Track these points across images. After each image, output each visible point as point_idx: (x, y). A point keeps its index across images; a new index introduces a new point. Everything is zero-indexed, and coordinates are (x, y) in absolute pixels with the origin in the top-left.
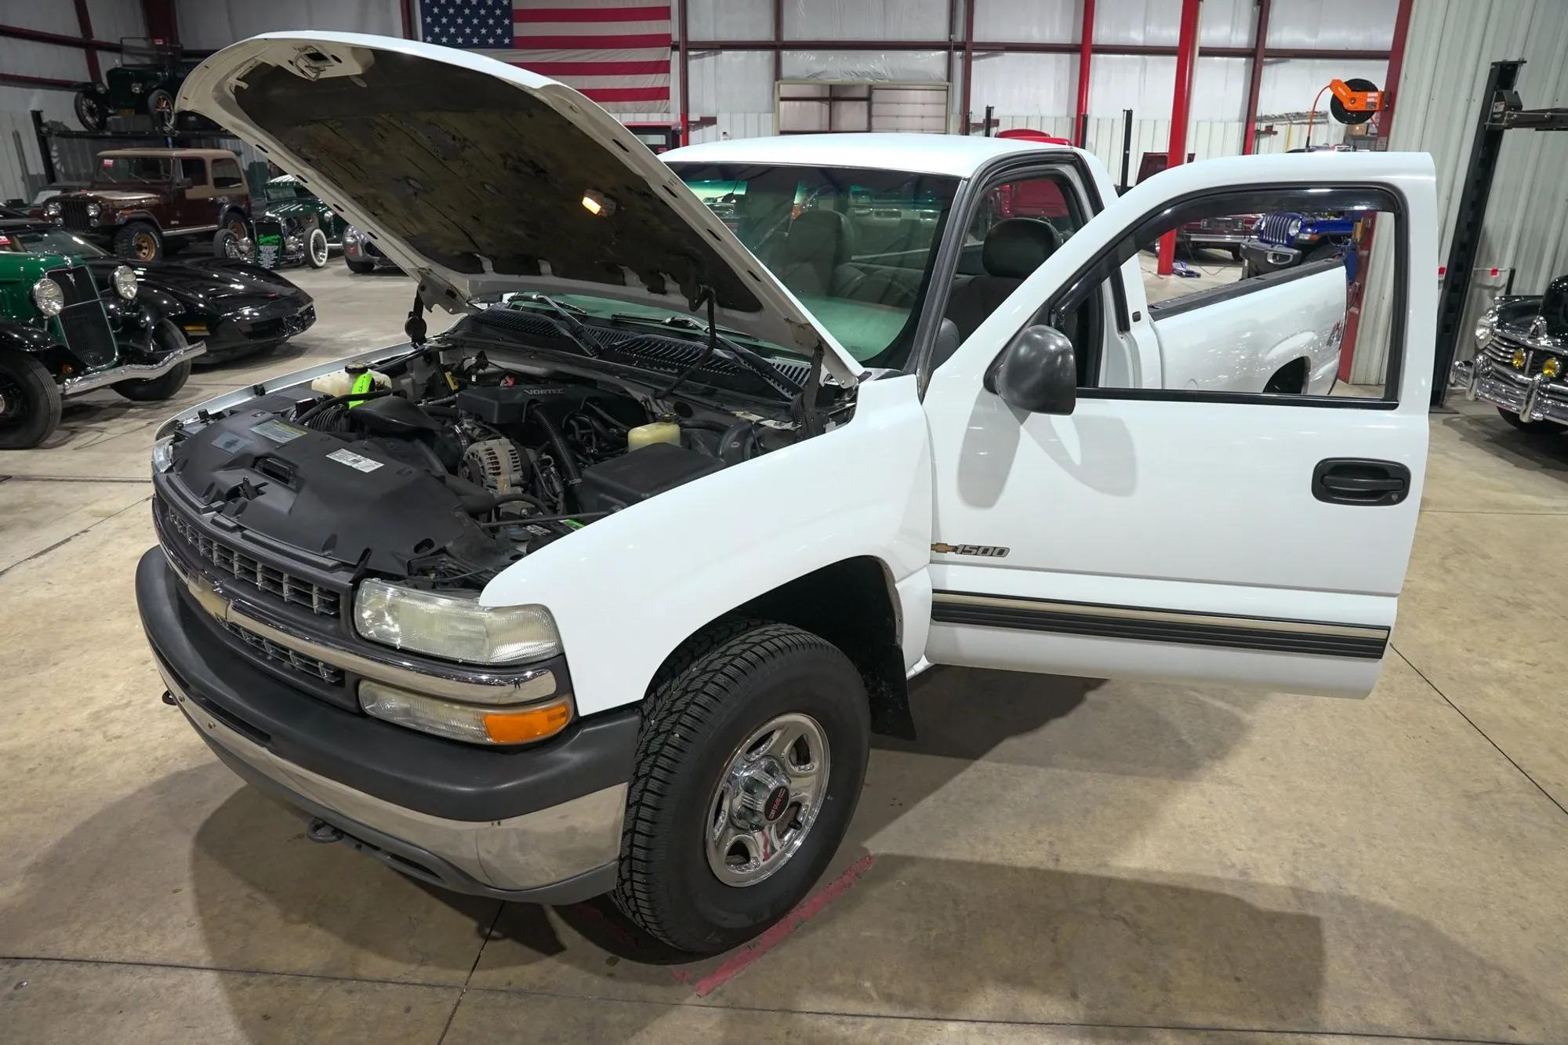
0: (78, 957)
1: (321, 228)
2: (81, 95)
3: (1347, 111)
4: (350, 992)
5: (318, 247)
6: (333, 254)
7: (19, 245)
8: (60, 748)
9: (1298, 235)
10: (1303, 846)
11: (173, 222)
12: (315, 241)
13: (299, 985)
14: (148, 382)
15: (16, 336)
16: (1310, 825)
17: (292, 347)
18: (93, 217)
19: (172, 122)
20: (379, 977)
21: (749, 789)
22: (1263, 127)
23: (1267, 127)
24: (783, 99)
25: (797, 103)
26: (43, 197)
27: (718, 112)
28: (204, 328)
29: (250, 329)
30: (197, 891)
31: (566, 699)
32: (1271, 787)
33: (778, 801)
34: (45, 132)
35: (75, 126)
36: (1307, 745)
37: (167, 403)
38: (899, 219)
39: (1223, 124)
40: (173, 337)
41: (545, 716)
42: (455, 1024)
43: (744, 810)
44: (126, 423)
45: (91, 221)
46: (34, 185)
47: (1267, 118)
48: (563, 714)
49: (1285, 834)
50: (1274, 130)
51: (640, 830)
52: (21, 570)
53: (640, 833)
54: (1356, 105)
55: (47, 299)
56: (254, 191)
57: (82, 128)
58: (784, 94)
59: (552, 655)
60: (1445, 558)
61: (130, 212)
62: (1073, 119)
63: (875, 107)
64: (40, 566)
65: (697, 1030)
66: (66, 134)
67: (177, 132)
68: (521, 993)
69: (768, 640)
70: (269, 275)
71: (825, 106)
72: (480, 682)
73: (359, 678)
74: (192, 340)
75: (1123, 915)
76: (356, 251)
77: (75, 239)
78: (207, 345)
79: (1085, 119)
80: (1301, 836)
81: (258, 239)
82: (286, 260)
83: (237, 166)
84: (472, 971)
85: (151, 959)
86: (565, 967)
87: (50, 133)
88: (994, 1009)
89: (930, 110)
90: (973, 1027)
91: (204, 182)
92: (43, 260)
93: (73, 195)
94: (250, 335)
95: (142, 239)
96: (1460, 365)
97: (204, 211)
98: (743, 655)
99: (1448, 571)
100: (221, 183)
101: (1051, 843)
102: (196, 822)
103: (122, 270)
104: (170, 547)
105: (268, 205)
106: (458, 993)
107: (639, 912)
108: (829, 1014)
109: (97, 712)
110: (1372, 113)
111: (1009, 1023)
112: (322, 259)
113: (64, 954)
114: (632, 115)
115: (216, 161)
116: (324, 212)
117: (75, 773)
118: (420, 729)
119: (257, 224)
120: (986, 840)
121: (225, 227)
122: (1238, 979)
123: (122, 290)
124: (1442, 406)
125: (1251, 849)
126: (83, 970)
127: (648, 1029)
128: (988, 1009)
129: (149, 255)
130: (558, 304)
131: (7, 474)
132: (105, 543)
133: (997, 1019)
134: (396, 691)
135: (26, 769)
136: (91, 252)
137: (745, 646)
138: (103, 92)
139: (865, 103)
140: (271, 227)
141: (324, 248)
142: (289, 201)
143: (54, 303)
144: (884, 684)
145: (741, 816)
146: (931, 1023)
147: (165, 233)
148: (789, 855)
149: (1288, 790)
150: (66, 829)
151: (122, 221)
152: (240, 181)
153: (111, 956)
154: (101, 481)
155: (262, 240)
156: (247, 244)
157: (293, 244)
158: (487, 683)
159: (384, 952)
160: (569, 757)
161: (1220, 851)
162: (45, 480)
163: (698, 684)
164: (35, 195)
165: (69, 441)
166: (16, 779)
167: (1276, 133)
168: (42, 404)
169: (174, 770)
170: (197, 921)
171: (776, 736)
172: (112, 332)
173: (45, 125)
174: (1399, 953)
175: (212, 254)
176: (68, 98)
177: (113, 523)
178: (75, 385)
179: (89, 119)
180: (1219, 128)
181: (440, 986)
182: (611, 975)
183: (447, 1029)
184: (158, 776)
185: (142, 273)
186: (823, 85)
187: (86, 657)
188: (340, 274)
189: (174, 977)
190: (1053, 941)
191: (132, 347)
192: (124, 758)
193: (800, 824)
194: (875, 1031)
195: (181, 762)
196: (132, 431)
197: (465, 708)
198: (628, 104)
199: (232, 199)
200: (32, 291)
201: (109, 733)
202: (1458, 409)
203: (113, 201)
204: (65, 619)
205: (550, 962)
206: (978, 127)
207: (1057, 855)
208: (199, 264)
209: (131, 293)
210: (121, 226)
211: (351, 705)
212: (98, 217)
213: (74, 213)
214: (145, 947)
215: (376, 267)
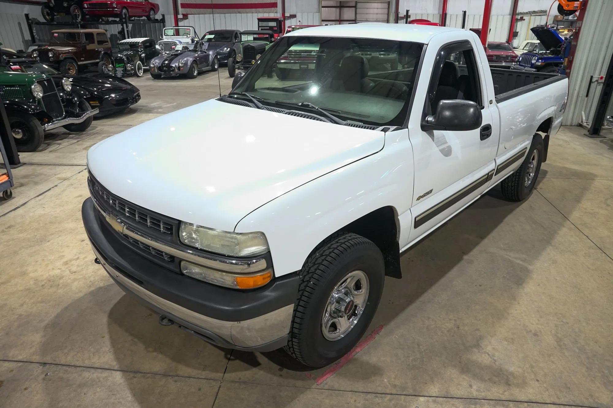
0: (67, 364)
1: (140, 61)
2: (44, 7)
3: (565, 10)
4: (176, 381)
5: (139, 69)
6: (145, 71)
7: (23, 69)
8: (53, 276)
9: (535, 63)
10: (559, 323)
11: (82, 59)
12: (138, 65)
13: (155, 378)
14: (76, 124)
15: (25, 107)
16: (561, 314)
17: (132, 109)
18: (51, 57)
19: (80, 18)
20: (187, 375)
21: (338, 302)
22: (519, 17)
23: (521, 17)
24: (323, 7)
25: (327, 9)
26: (31, 49)
27: (297, 12)
28: (97, 102)
29: (114, 103)
30: (111, 338)
31: (270, 270)
32: (543, 297)
33: (350, 306)
34: (31, 23)
35: (42, 20)
36: (556, 279)
37: (84, 133)
38: (371, 56)
39: (502, 16)
40: (86, 106)
41: (262, 277)
42: (220, 395)
43: (336, 310)
44: (69, 141)
45: (50, 58)
46: (27, 44)
47: (521, 13)
48: (269, 277)
49: (551, 318)
50: (524, 18)
51: (297, 322)
52: (33, 201)
53: (297, 323)
54: (569, 8)
55: (37, 92)
56: (113, 46)
57: (45, 21)
58: (323, 5)
59: (265, 252)
60: (607, 200)
61: (65, 55)
62: (440, 15)
63: (358, 10)
64: (40, 200)
65: (318, 399)
66: (38, 23)
67: (82, 22)
68: (245, 383)
69: (347, 241)
70: (121, 80)
71: (338, 10)
72: (232, 263)
73: (181, 260)
74: (93, 107)
75: (487, 351)
76: (154, 70)
77: (44, 66)
78: (99, 110)
79: (446, 15)
80: (558, 319)
81: (116, 65)
82: (127, 74)
83: (106, 36)
84: (224, 373)
85: (96, 366)
86: (262, 372)
87: (32, 23)
88: (438, 391)
89: (380, 11)
90: (430, 399)
91: (93, 43)
92: (34, 76)
93: (43, 48)
94: (115, 105)
95: (70, 66)
96: (610, 118)
97: (94, 54)
98: (338, 248)
99: (608, 205)
100: (100, 43)
101: (455, 320)
102: (108, 308)
103: (65, 79)
104: (95, 198)
105: (119, 52)
106: (220, 382)
107: (294, 353)
108: (371, 393)
109: (67, 261)
110: (576, 11)
111: (445, 397)
112: (141, 73)
113: (62, 362)
114: (262, 14)
115: (98, 34)
116: (141, 54)
117: (60, 287)
118: (207, 281)
119: (115, 59)
120: (429, 318)
121: (102, 60)
122: (538, 381)
123: (66, 87)
124: (599, 135)
125: (537, 324)
126: (70, 369)
127: (298, 399)
128: (436, 392)
129: (73, 72)
130: (252, 96)
131: (24, 162)
132: (64, 190)
133: (440, 396)
134: (198, 266)
135: (41, 285)
136: (52, 72)
137: (338, 244)
138: (52, 6)
139: (354, 8)
140: (121, 61)
141: (141, 69)
142: (127, 50)
143: (39, 93)
144: (390, 256)
145: (334, 312)
146: (413, 397)
147: (79, 63)
148: (352, 327)
149: (550, 299)
150: (58, 310)
151: (62, 59)
152: (107, 42)
153: (80, 364)
154: (61, 165)
155: (117, 66)
156: (111, 68)
157: (130, 67)
158: (236, 264)
159: (188, 365)
160: (270, 294)
161: (524, 325)
162: (38, 165)
163: (319, 261)
164: (28, 49)
165: (48, 148)
166: (38, 289)
167: (524, 20)
168: (36, 134)
169: (98, 286)
170: (112, 350)
171: (348, 281)
172: (62, 105)
173: (30, 20)
174: (606, 372)
175: (97, 72)
176: (39, 8)
177: (66, 183)
178: (49, 127)
179: (47, 17)
180: (500, 18)
181: (212, 379)
182: (281, 376)
183: (216, 398)
184: (92, 289)
185: (71, 80)
186: (337, 1)
187: (60, 238)
188: (148, 79)
189: (106, 374)
190: (460, 362)
191: (70, 111)
192: (78, 281)
193: (356, 314)
194: (390, 400)
195: (101, 283)
196: (71, 144)
197: (227, 274)
198: (261, 10)
199: (104, 50)
200: (31, 88)
201: (72, 270)
202: (605, 136)
203: (58, 50)
204: (51, 222)
205: (255, 370)
206: (402, 18)
207: (458, 326)
208: (94, 76)
209: (69, 89)
210: (62, 61)
211: (178, 270)
212: (53, 57)
213: (43, 55)
214: (93, 361)
215: (162, 76)
